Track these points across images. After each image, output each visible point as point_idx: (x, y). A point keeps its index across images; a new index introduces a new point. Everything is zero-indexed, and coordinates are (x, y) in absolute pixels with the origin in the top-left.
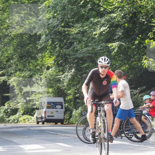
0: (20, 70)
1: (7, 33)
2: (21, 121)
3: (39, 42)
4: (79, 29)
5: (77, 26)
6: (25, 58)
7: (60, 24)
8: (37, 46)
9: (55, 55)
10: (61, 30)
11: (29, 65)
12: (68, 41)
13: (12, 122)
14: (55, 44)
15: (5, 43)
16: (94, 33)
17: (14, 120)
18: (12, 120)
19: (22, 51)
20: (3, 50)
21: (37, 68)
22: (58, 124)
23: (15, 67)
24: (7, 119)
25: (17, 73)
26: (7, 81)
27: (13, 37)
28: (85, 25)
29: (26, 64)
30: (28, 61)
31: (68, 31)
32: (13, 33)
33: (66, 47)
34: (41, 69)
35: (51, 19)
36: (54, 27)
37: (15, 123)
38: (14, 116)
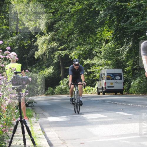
0: (80, 44)
1: (67, 10)
3: (98, 17)
4: (136, 3)
5: (133, 0)
6: (85, 33)
8: (96, 21)
9: (114, 29)
10: (119, 5)
11: (89, 39)
12: (126, 16)
14: (112, 18)
15: (66, 19)
19: (82, 26)
20: (65, 25)
21: (96, 41)
22: (118, 94)
23: (76, 42)
25: (77, 47)
26: (69, 55)
27: (73, 13)
29: (86, 38)
30: (88, 35)
31: (125, 5)
32: (73, 9)
33: (123, 21)
34: (100, 43)
36: (111, 2)
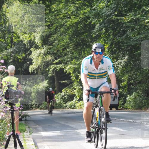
0: (75, 58)
1: (62, 23)
2: (78, 106)
3: (94, 31)
4: (132, 17)
5: (130, 15)
6: (80, 47)
7: (113, 13)
9: (109, 43)
10: (115, 19)
11: (84, 53)
12: (122, 30)
13: (69, 108)
14: (108, 32)
15: (61, 32)
16: (146, 21)
17: (71, 106)
18: (69, 105)
19: (77, 40)
20: (60, 39)
22: (113, 109)
23: (71, 55)
24: (65, 105)
25: (73, 61)
26: (64, 69)
27: (69, 27)
28: (138, 13)
29: (81, 52)
30: (83, 49)
31: (121, 19)
32: (69, 23)
33: (119, 35)
35: (104, 8)
36: (107, 16)
37: (72, 109)
38: (71, 102)
